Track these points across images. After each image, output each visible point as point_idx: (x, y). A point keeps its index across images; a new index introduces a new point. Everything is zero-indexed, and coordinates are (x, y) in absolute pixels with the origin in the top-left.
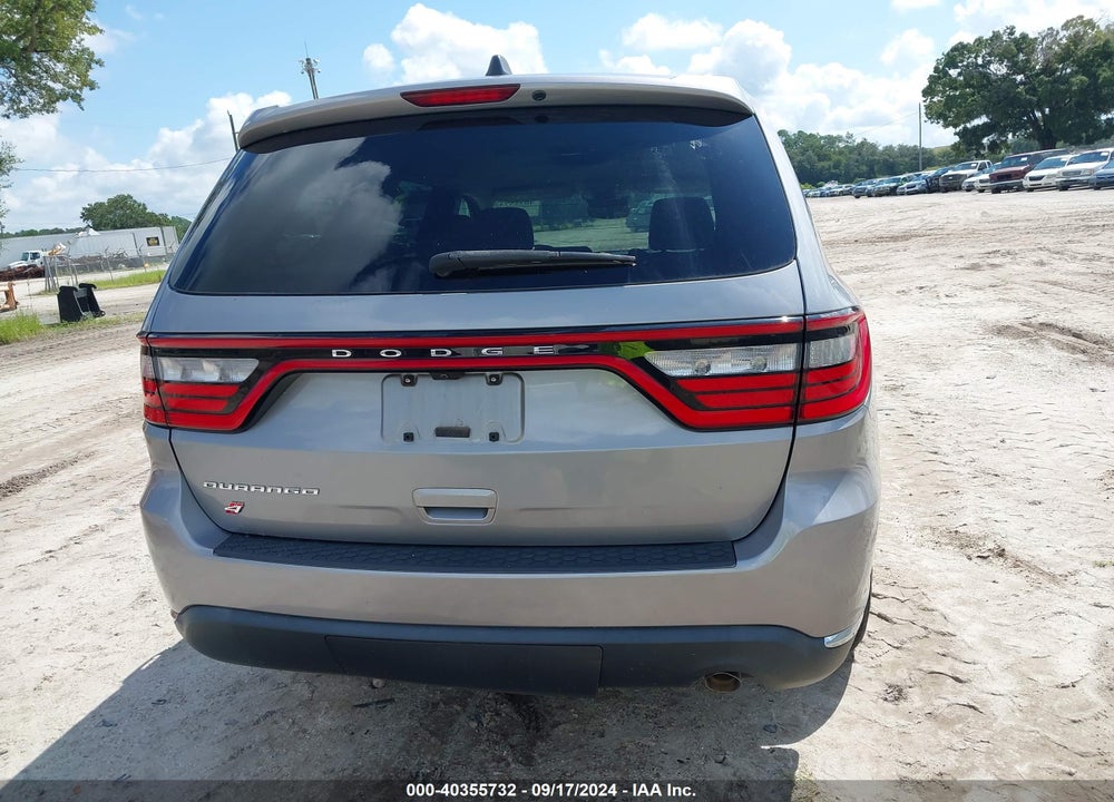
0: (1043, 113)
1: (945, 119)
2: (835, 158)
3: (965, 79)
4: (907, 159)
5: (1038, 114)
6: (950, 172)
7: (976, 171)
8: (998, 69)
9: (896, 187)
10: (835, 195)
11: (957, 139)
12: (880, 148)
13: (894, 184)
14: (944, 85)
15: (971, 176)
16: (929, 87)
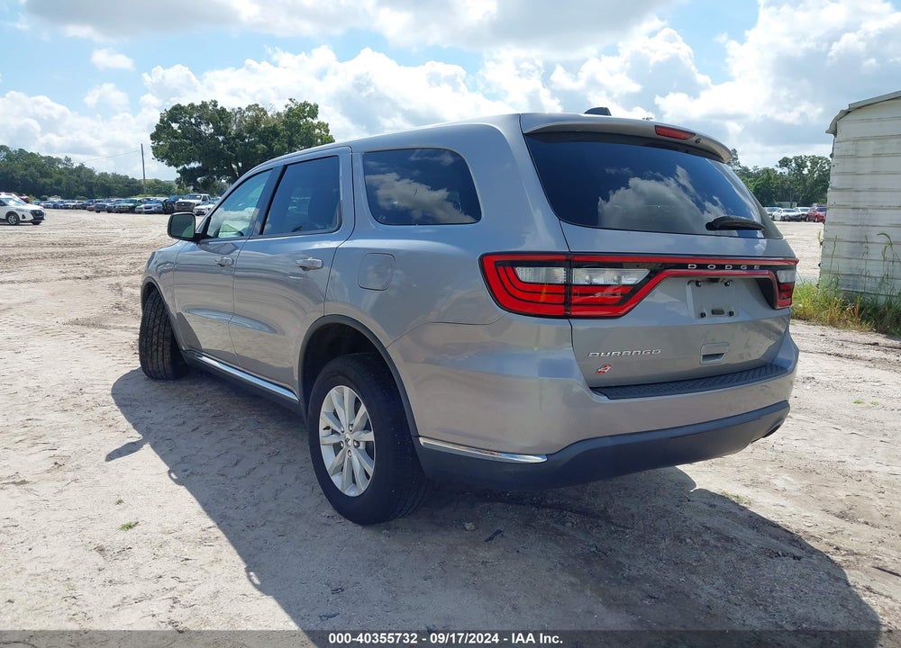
0: (237, 165)
1: (171, 159)
2: (58, 176)
3: (183, 132)
4: (120, 185)
5: (234, 166)
6: (181, 200)
7: (200, 201)
8: (207, 129)
9: (134, 207)
10: (68, 208)
11: (179, 175)
12: (97, 173)
13: (131, 205)
14: (168, 134)
15: (198, 205)
16: (156, 133)
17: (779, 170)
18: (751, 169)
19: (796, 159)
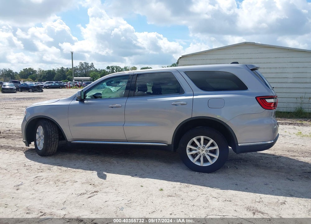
17: (107, 70)
18: (98, 69)
19: (111, 67)
